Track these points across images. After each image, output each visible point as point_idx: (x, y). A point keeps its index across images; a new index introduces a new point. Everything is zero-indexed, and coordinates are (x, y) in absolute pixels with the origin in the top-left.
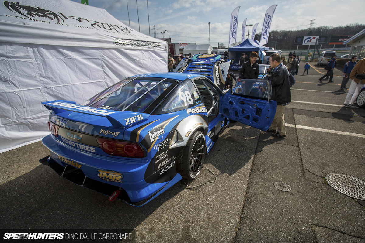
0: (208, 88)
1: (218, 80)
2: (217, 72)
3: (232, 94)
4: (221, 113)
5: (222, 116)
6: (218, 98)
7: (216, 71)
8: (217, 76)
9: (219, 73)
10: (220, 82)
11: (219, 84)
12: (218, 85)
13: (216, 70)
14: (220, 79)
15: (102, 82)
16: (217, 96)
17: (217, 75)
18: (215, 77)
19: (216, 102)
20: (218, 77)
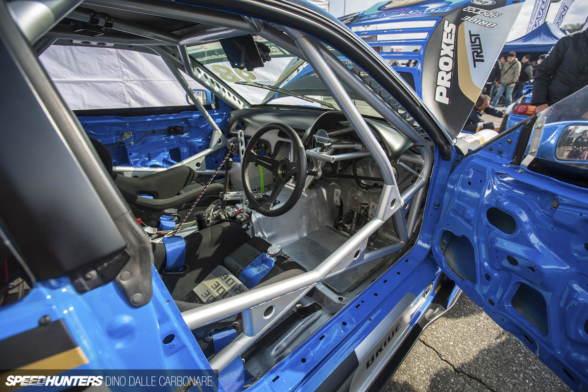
0: (357, 111)
1: (444, 83)
2: (447, 50)
3: (528, 160)
4: (427, 246)
5: (430, 258)
6: (425, 171)
7: (443, 46)
8: (442, 66)
9: (455, 51)
10: (454, 91)
11: (445, 101)
12: (441, 105)
13: (445, 40)
14: (454, 80)
15: (116, 84)
16: (419, 159)
17: (442, 60)
18: (433, 70)
19: (402, 191)
20: (449, 68)
